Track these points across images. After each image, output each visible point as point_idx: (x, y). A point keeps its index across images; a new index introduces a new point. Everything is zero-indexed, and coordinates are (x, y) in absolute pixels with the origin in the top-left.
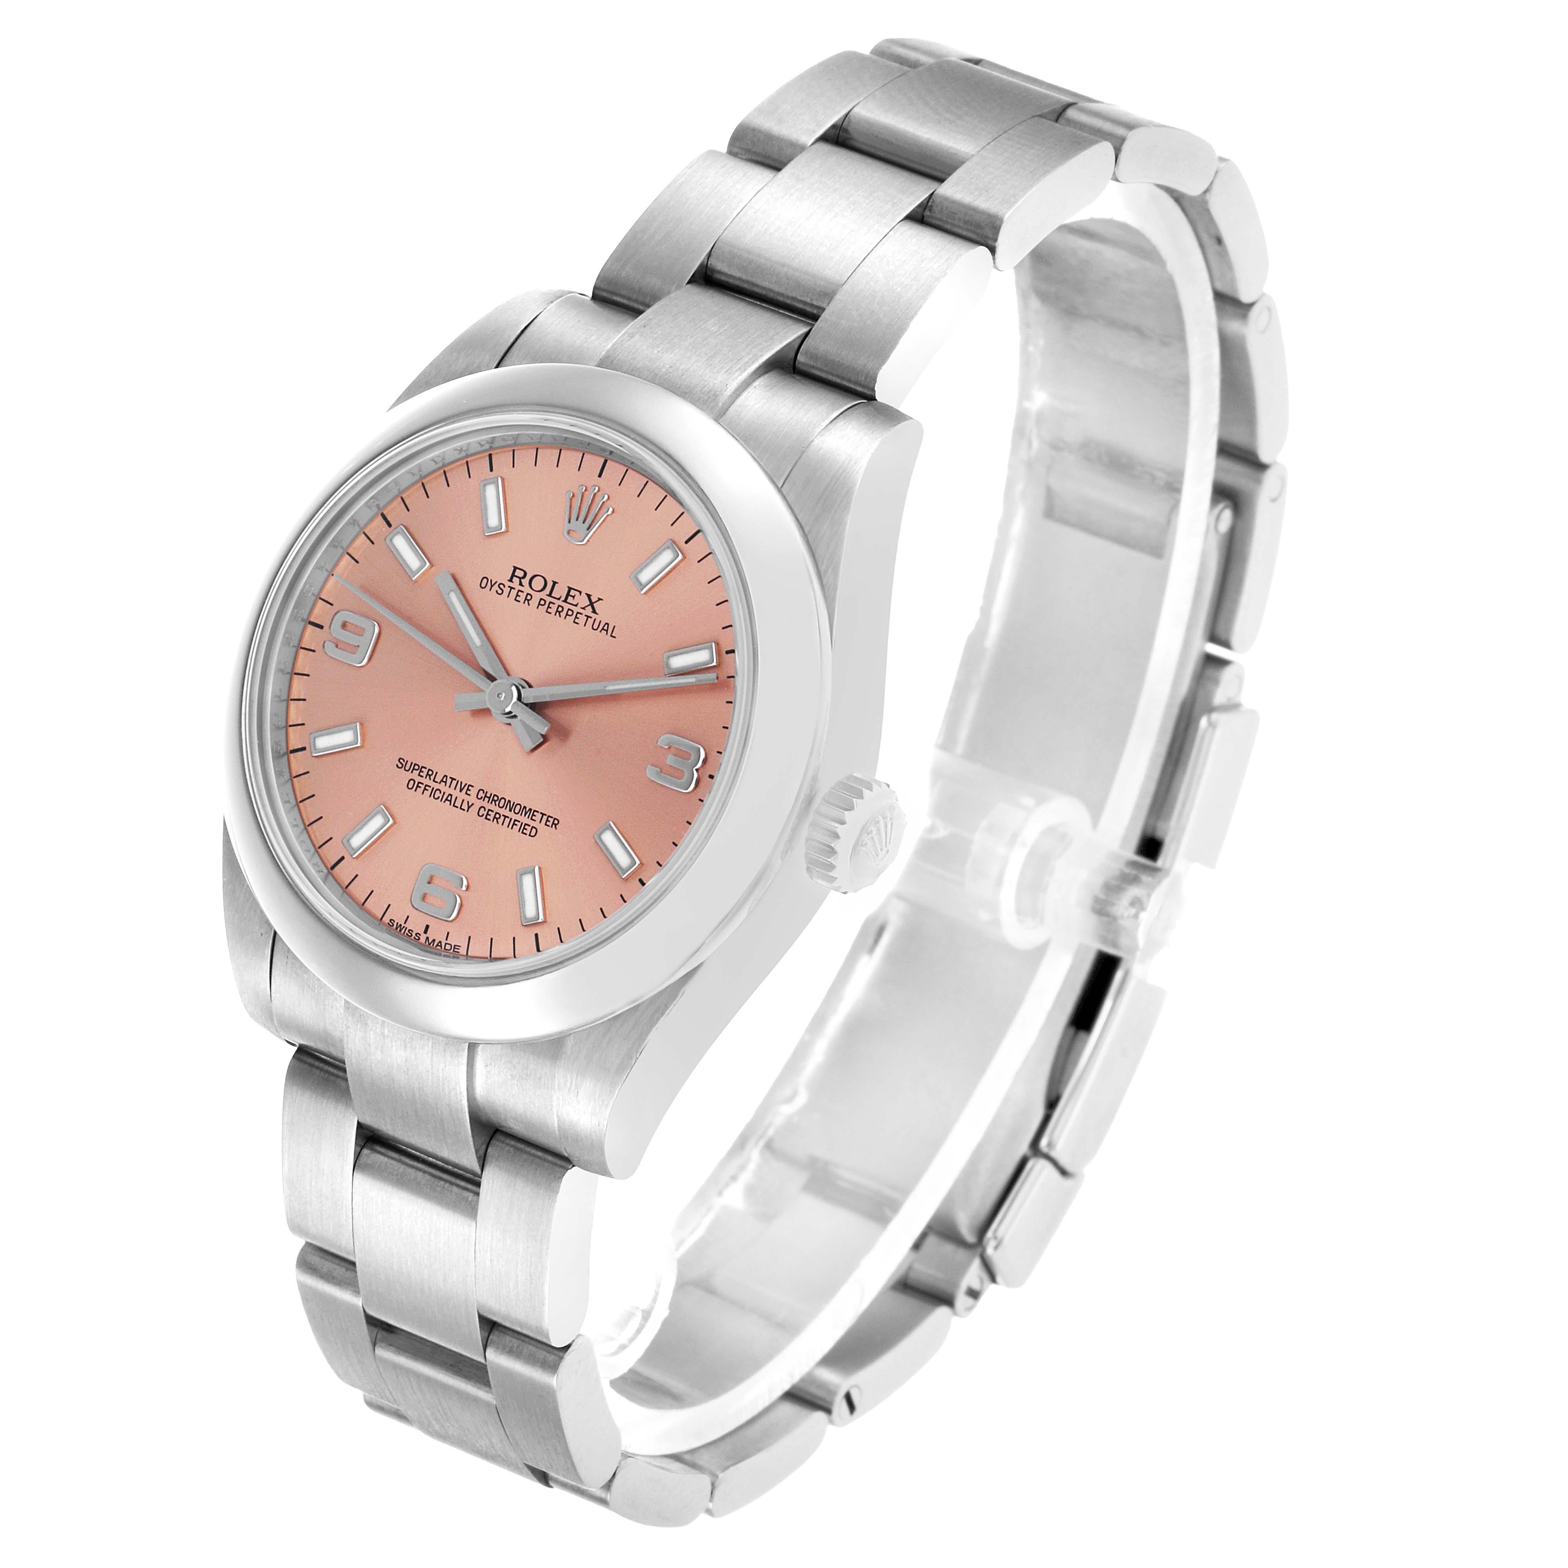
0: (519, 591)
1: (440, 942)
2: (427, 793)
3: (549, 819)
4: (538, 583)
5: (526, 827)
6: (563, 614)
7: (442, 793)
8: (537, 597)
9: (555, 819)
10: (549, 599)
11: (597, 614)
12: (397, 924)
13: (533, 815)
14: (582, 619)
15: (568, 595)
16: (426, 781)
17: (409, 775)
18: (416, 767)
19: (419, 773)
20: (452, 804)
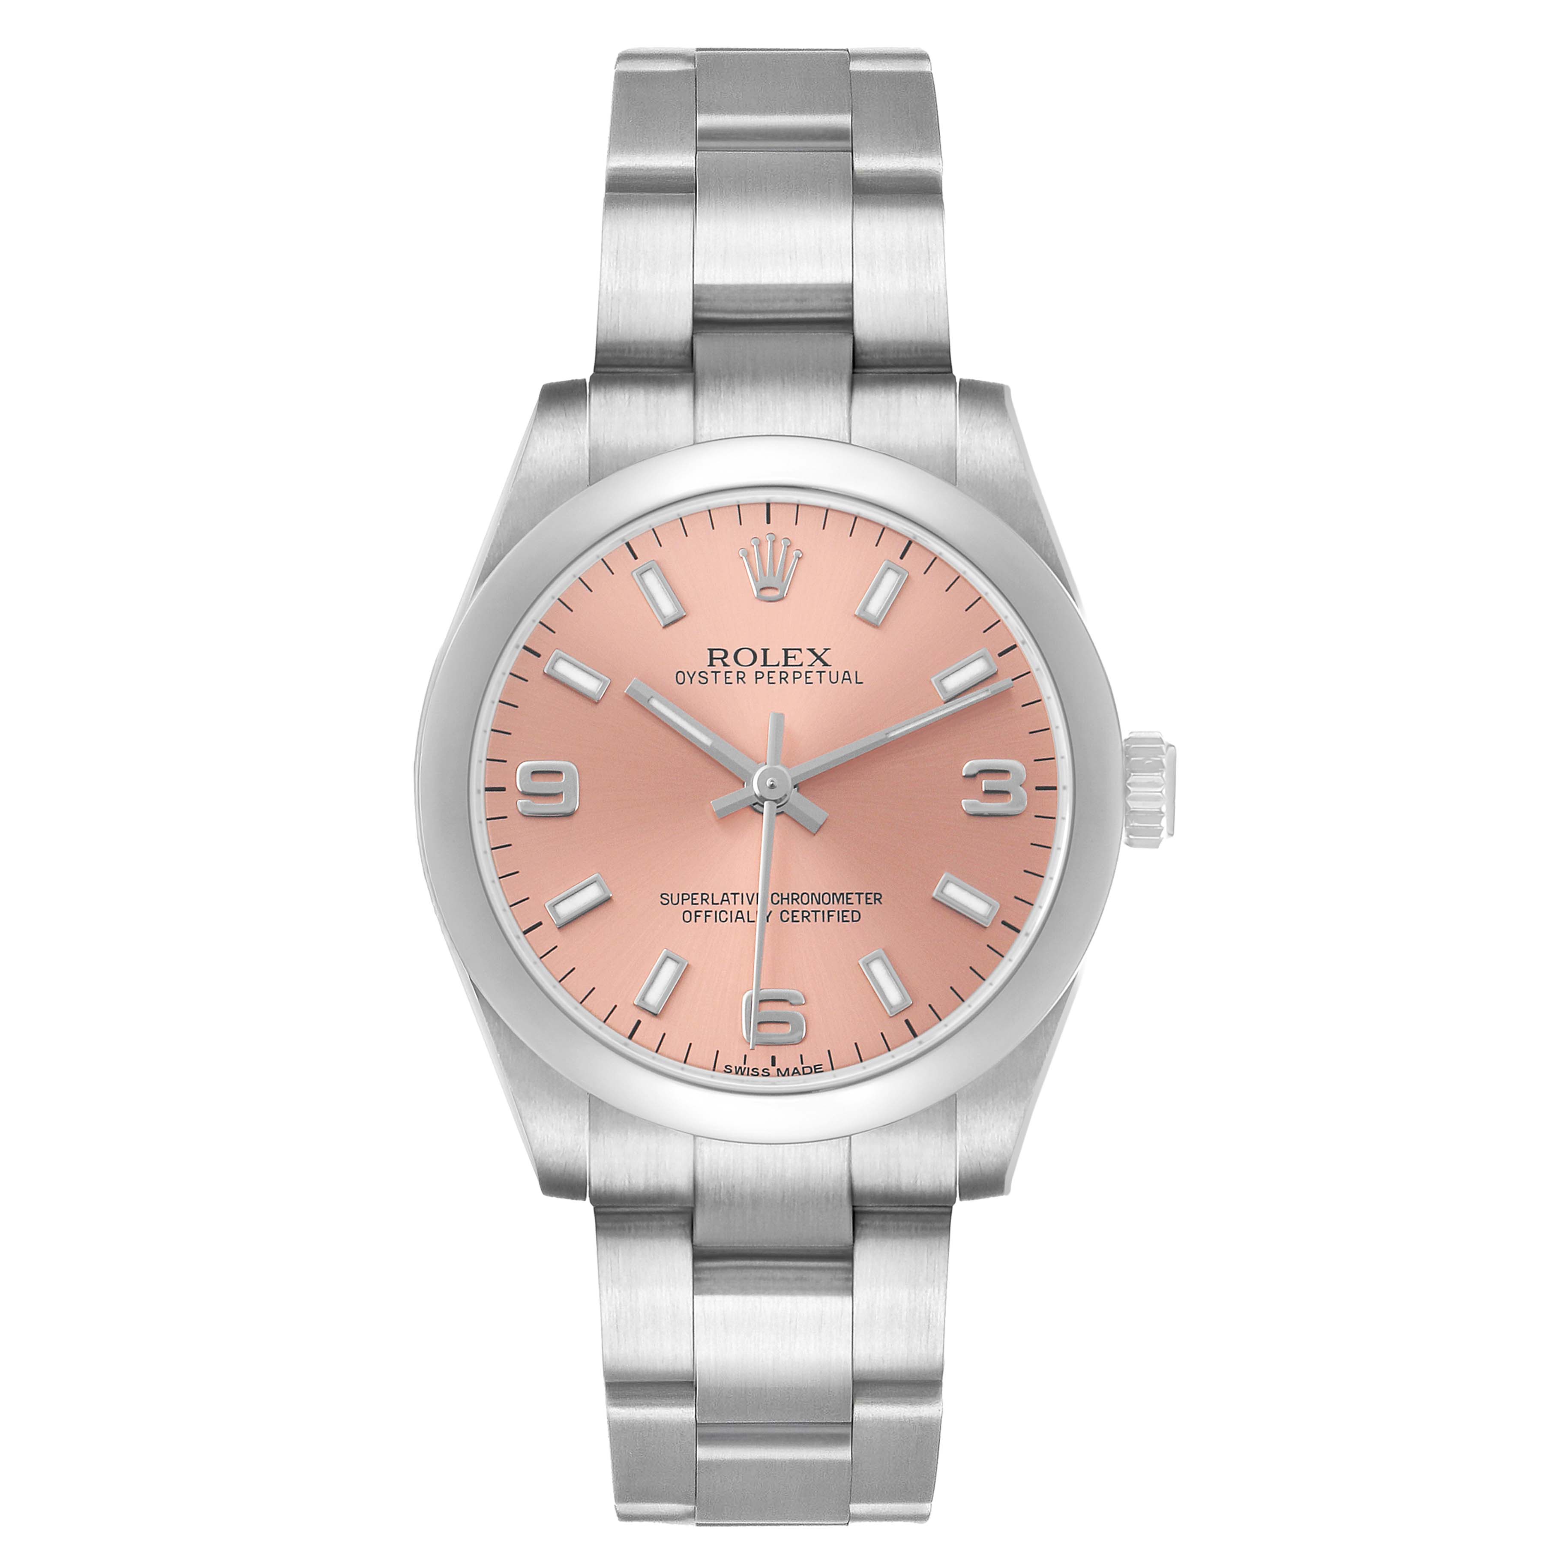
0: (726, 672)
1: (796, 1068)
2: (711, 919)
3: (869, 896)
4: (745, 657)
5: (845, 914)
6: (790, 679)
7: (729, 913)
8: (750, 672)
9: (875, 894)
10: (765, 670)
11: (830, 666)
12: (736, 1067)
13: (848, 899)
14: (814, 677)
15: (786, 657)
16: (704, 907)
17: (681, 908)
18: (686, 897)
19: (692, 902)
20: (746, 920)
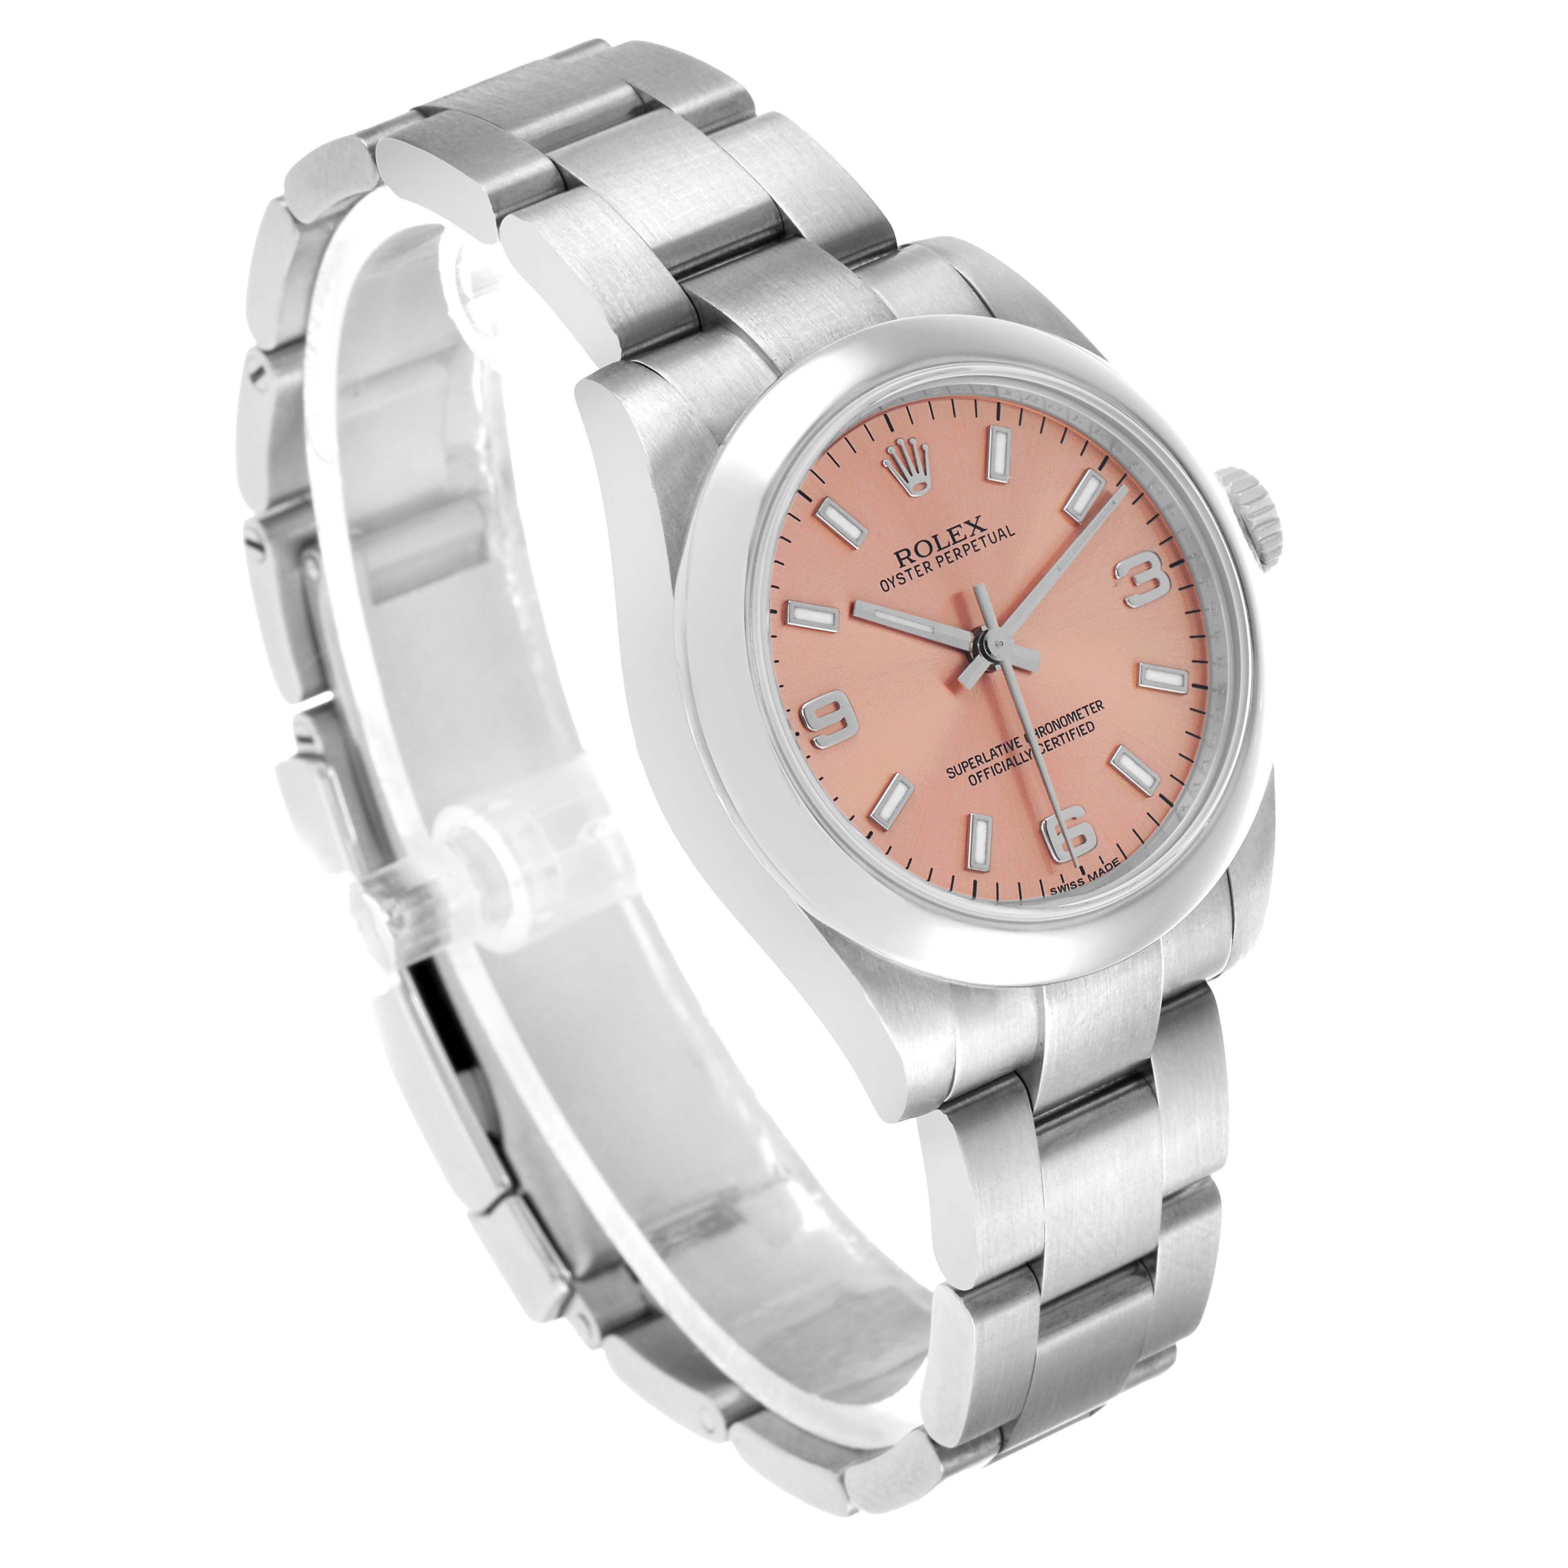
0: (915, 567)
1: (1100, 869)
2: (990, 775)
3: (1092, 706)
4: (923, 549)
5: (1082, 728)
6: (963, 553)
7: (1001, 764)
8: (931, 559)
9: (1096, 702)
10: (942, 553)
11: (986, 529)
12: (1058, 888)
13: (1079, 715)
14: (979, 544)
15: (953, 536)
16: (981, 767)
17: (966, 775)
18: (965, 764)
19: (971, 766)
20: (1015, 765)
